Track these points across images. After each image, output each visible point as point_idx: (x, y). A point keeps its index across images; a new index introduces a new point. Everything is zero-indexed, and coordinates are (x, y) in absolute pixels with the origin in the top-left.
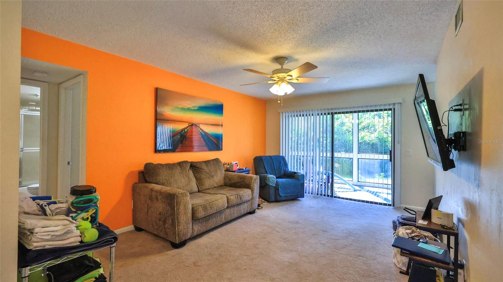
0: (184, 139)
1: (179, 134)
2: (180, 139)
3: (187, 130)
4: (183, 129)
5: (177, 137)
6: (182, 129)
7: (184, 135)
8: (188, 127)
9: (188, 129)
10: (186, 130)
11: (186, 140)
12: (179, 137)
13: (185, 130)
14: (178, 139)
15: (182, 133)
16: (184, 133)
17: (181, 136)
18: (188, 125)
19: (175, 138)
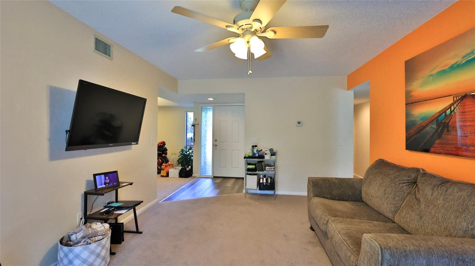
0: (445, 131)
1: (435, 122)
2: (437, 130)
3: (451, 112)
4: (442, 110)
5: (431, 127)
6: (439, 112)
7: (445, 123)
8: (452, 104)
9: (455, 106)
10: (448, 112)
11: (448, 131)
12: (434, 126)
13: (445, 112)
14: (434, 131)
15: (440, 118)
16: (444, 119)
17: (439, 125)
18: (452, 102)
19: (428, 129)
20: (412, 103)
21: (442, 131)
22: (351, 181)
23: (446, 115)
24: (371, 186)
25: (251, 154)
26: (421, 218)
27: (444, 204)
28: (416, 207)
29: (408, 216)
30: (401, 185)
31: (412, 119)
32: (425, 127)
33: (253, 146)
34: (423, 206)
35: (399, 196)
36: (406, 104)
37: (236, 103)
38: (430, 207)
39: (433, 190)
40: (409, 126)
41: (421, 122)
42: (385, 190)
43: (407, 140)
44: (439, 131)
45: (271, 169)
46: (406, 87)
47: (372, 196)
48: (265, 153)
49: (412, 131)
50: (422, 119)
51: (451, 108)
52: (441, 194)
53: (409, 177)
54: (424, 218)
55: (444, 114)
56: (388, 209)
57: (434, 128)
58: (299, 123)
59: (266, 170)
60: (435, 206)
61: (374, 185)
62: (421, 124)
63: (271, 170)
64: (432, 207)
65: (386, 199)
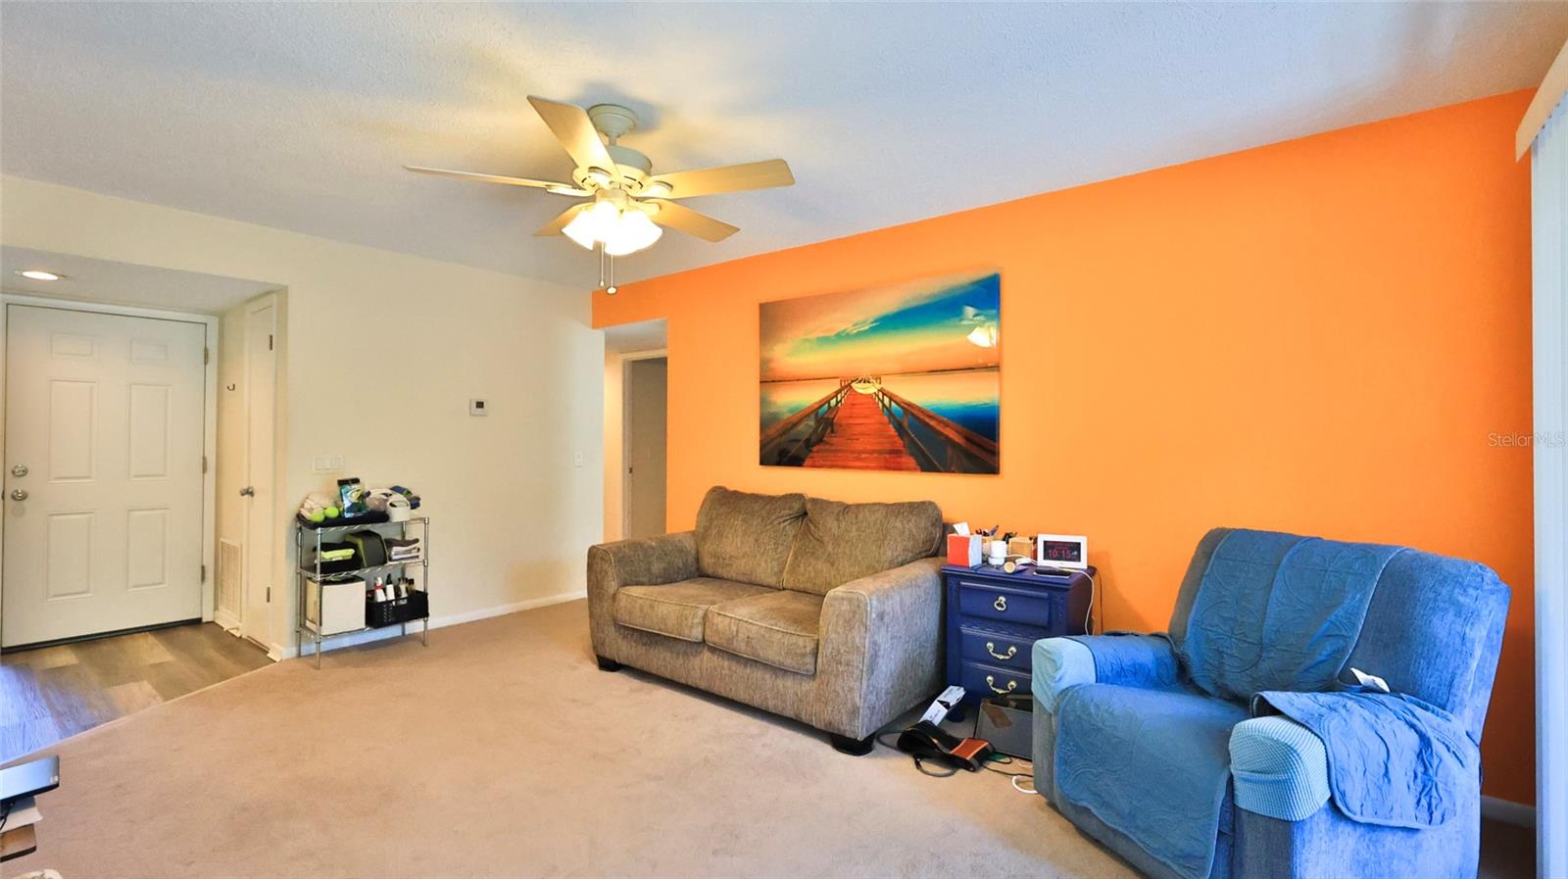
0: (829, 430)
1: (813, 416)
2: (815, 430)
3: (837, 403)
4: (824, 399)
5: (806, 424)
6: (820, 401)
7: (828, 419)
8: (839, 391)
9: (839, 399)
10: (833, 402)
11: (832, 431)
12: (812, 423)
13: (829, 402)
14: (811, 431)
15: (821, 411)
16: (826, 412)
17: (819, 420)
18: (839, 387)
19: (801, 427)
20: (773, 381)
21: (824, 429)
22: (677, 539)
23: (829, 407)
24: (725, 540)
25: (333, 512)
26: (833, 565)
27: (860, 536)
28: (821, 551)
29: (811, 568)
30: (782, 525)
31: (773, 410)
32: (795, 425)
33: (342, 483)
34: (830, 548)
35: (782, 544)
36: (761, 382)
37: (139, 305)
38: (842, 546)
39: (838, 520)
40: (765, 423)
41: (790, 415)
42: (756, 540)
43: (762, 447)
44: (819, 430)
45: (410, 551)
46: (761, 351)
47: (731, 557)
48: (388, 503)
49: (772, 431)
50: (791, 411)
51: (836, 396)
52: (851, 523)
53: (790, 509)
54: (837, 563)
55: (827, 405)
56: (769, 571)
57: (811, 427)
58: (480, 405)
59: (394, 557)
60: (847, 542)
61: (730, 536)
62: (789, 418)
63: (409, 555)
64: (843, 544)
65: (762, 554)
